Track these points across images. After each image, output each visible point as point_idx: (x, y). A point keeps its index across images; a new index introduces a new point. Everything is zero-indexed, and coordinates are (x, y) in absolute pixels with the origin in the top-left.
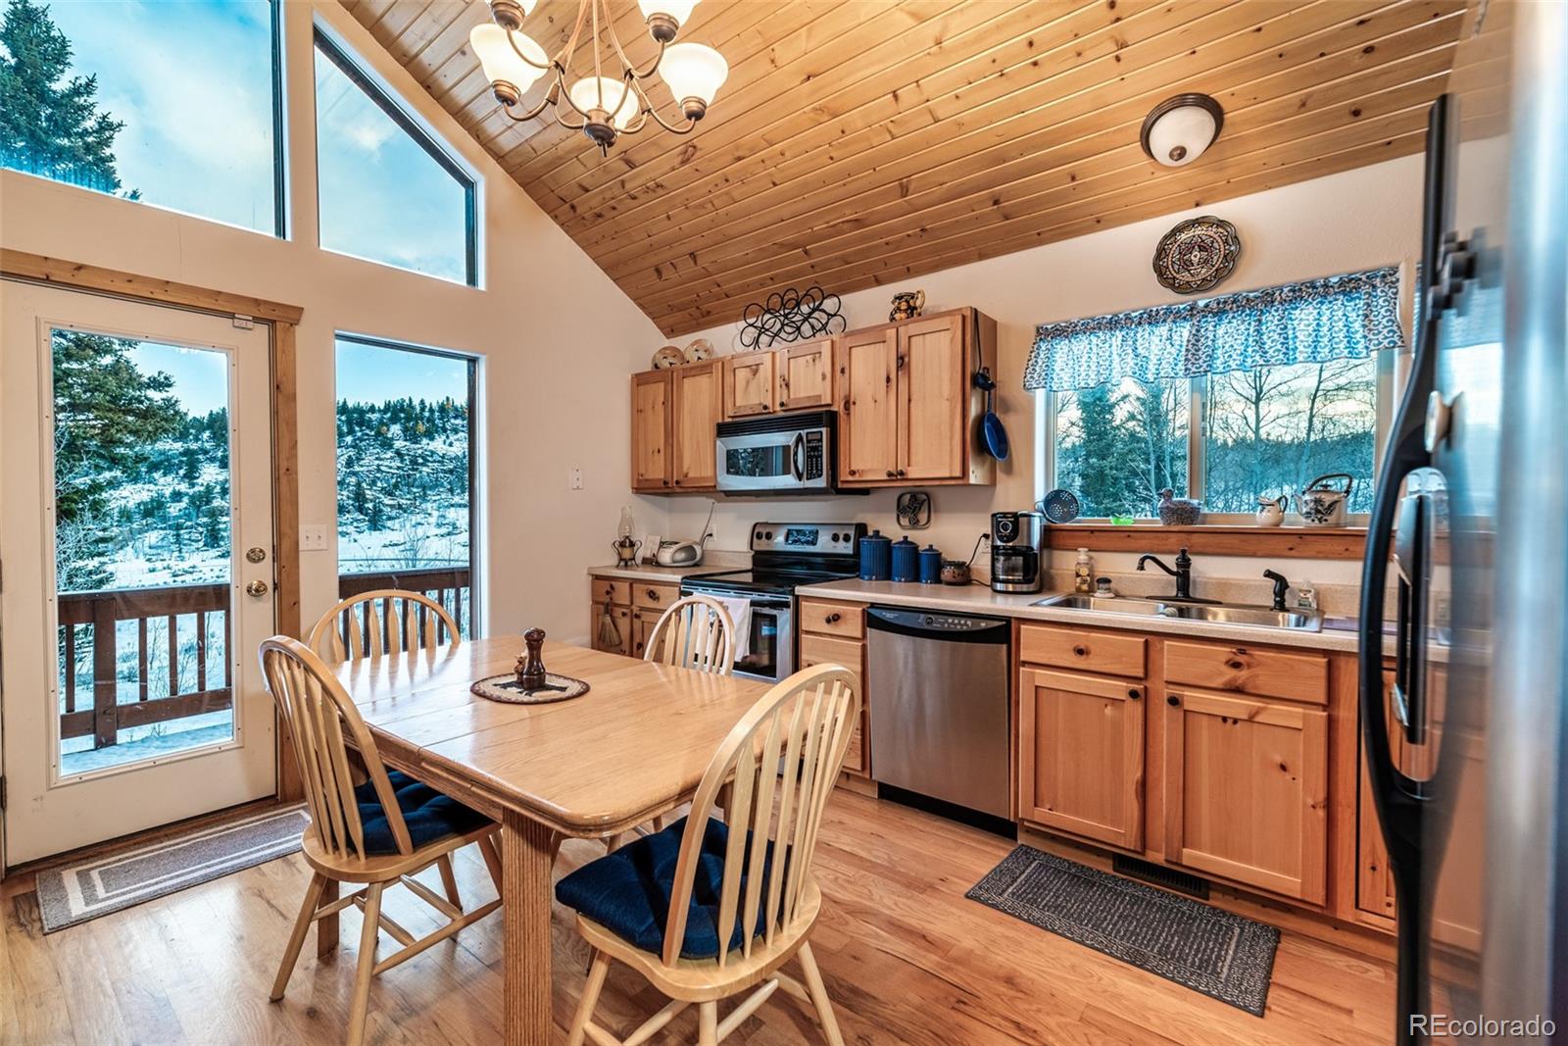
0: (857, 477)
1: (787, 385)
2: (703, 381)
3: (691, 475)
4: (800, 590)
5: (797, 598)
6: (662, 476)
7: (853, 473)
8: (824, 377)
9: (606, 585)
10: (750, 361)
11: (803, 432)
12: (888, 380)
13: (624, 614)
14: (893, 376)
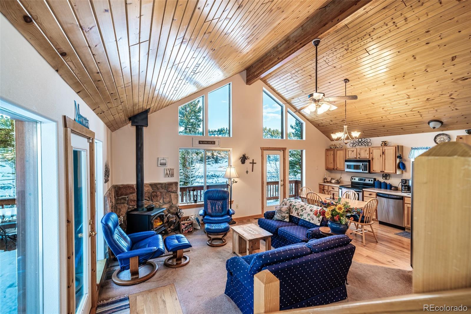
0: (374, 171)
1: (360, 154)
2: (342, 152)
3: (339, 168)
4: (363, 189)
5: (363, 191)
6: (332, 167)
7: (373, 170)
8: (367, 154)
9: (323, 186)
10: (352, 149)
11: (363, 163)
12: (381, 156)
13: (327, 191)
14: (382, 155)
